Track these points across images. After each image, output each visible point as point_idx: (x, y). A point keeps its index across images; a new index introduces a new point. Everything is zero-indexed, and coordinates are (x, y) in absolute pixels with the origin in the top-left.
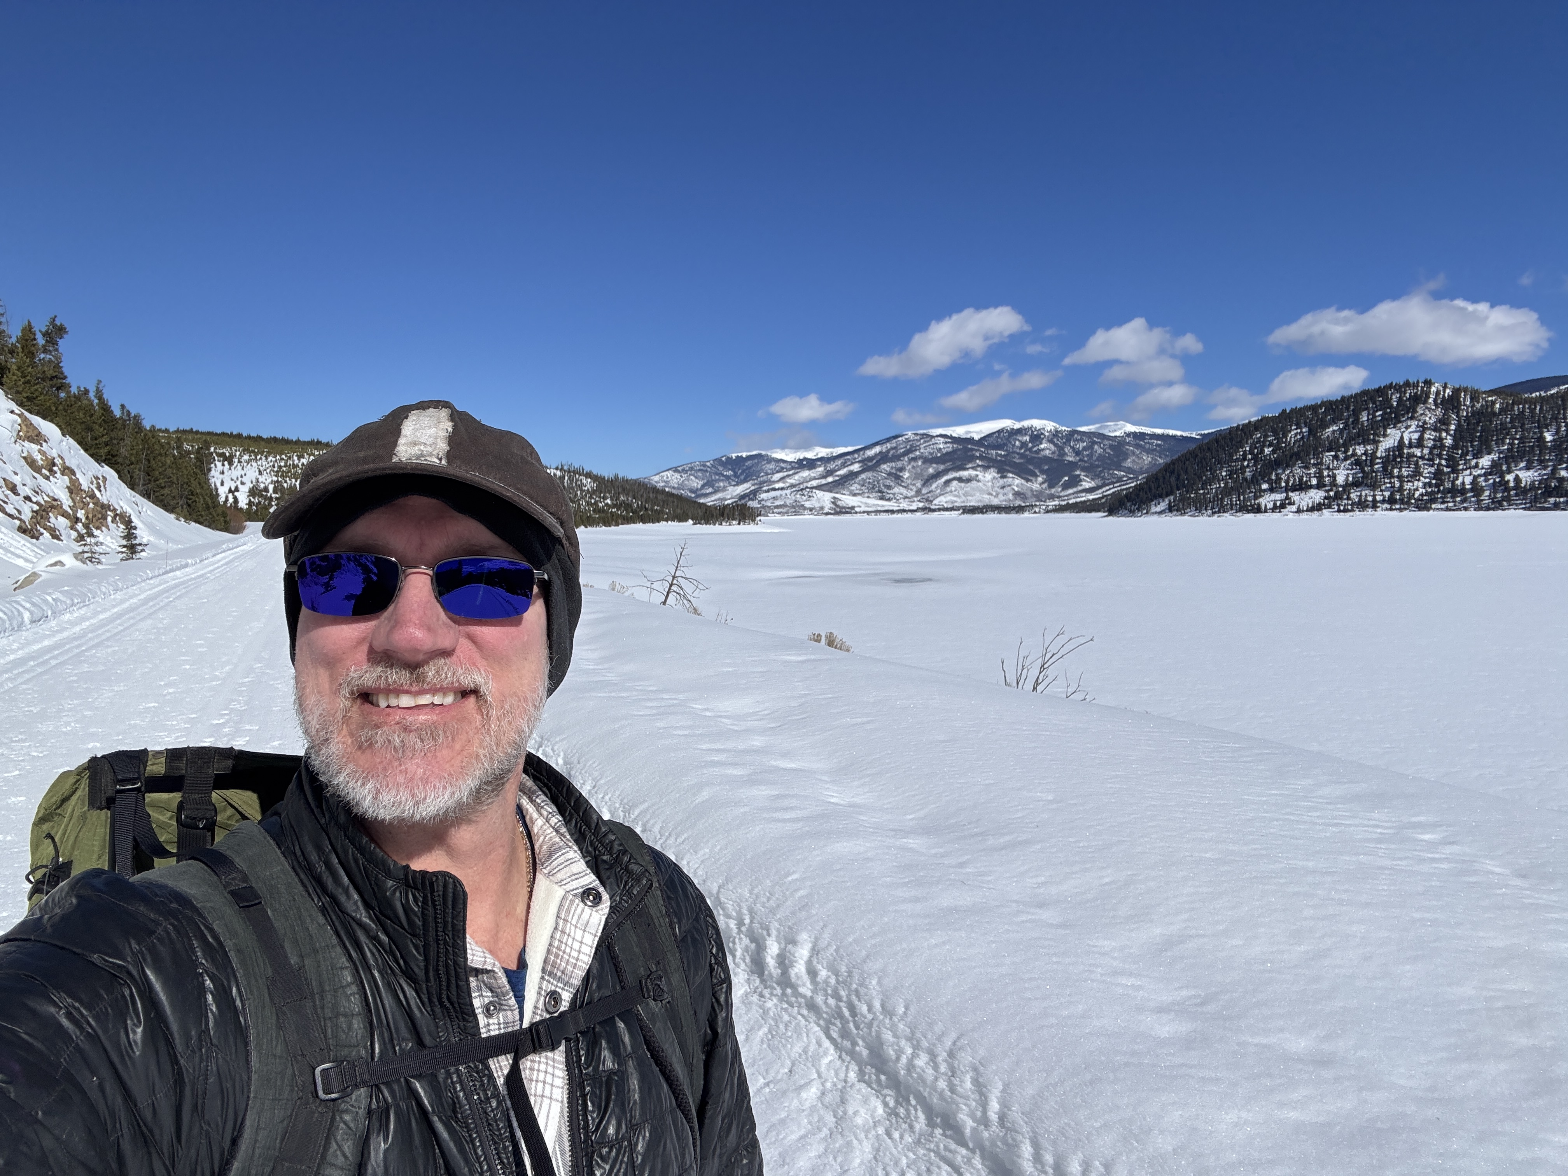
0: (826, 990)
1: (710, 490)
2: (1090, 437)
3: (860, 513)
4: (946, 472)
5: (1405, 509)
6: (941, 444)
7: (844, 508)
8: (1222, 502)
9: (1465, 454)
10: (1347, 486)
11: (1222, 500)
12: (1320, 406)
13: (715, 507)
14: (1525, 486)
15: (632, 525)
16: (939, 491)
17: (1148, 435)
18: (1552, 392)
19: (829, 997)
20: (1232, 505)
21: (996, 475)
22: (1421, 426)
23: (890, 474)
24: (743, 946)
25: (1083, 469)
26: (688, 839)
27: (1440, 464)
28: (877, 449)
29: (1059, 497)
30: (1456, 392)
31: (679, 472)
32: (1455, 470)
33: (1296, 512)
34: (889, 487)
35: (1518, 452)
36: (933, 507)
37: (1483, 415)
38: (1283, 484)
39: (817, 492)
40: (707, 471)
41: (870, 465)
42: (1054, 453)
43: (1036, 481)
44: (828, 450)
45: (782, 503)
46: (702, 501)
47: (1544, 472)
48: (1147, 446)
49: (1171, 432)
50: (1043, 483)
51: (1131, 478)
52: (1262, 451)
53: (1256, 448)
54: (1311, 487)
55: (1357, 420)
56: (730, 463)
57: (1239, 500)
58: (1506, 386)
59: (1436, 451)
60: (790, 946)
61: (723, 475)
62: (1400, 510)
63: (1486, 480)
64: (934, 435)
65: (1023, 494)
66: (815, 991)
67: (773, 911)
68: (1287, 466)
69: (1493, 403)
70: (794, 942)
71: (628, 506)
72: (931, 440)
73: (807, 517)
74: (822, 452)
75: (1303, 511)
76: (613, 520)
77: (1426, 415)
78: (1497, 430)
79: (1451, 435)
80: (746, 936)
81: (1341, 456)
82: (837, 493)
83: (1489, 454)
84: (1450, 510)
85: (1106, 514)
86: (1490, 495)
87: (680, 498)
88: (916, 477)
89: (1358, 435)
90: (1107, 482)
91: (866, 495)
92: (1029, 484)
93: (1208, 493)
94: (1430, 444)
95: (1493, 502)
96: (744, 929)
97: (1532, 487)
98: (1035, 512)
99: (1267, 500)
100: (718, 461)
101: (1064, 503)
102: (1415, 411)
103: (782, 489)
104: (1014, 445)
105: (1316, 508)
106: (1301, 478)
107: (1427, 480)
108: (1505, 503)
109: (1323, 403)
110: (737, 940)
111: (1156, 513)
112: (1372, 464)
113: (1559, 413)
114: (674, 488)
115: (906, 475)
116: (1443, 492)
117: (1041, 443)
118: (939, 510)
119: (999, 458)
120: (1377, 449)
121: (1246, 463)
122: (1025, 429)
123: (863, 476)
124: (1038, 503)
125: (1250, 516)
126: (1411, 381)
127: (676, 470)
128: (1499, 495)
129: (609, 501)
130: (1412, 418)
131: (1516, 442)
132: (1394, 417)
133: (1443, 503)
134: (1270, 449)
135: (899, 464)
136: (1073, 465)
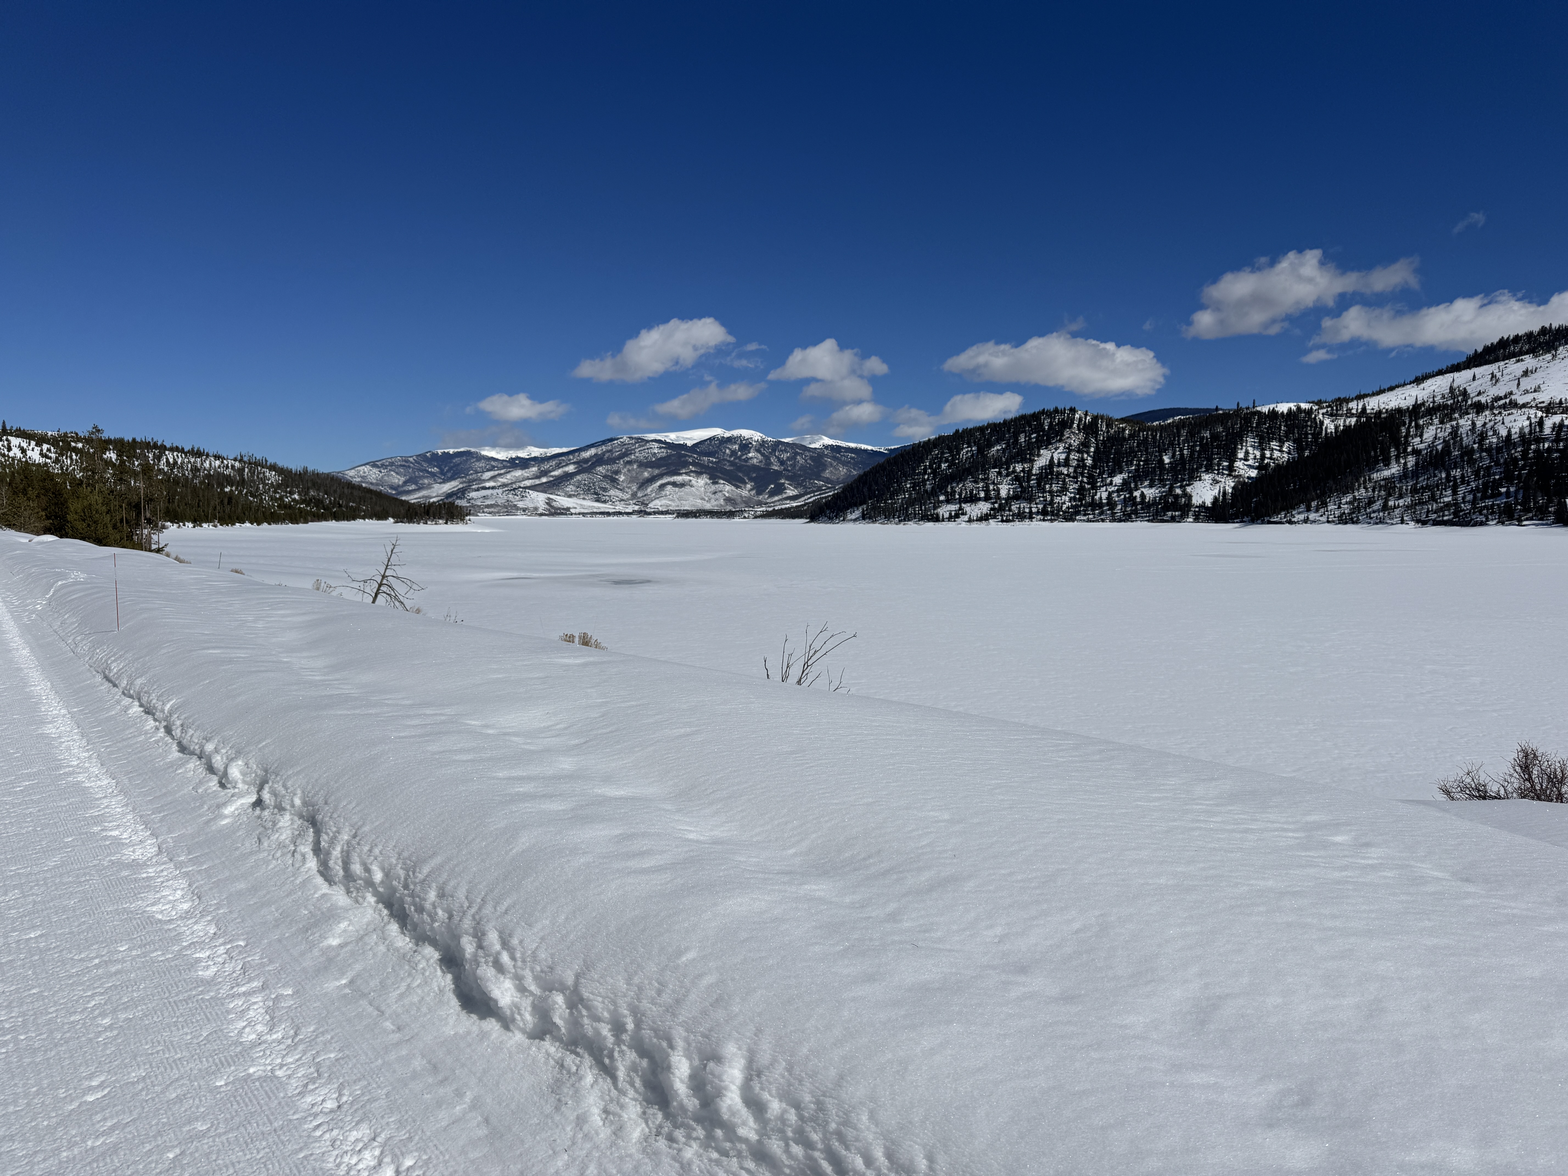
0: (782, 1131)
1: (413, 487)
2: (792, 448)
3: (575, 514)
4: (660, 476)
5: (1055, 520)
6: (655, 448)
7: (559, 509)
8: (907, 512)
9: (1101, 474)
10: (1009, 499)
11: (907, 509)
12: (987, 428)
13: (419, 505)
14: (1149, 501)
15: (324, 523)
16: (654, 494)
17: (843, 448)
18: (1169, 422)
19: (791, 1143)
20: (915, 514)
21: (709, 481)
22: (1067, 448)
23: (605, 477)
24: (628, 1063)
25: (787, 478)
26: (513, 906)
27: (1082, 481)
28: (593, 451)
29: (766, 504)
30: (1095, 419)
31: (377, 467)
32: (1094, 487)
33: (967, 522)
34: (605, 490)
35: (1142, 472)
36: (648, 510)
37: (1116, 440)
38: (957, 496)
39: (531, 492)
40: (409, 467)
41: (586, 467)
42: (761, 462)
43: (745, 488)
44: (542, 451)
45: (493, 503)
46: (403, 498)
47: (1163, 490)
48: (843, 458)
49: (864, 447)
50: (751, 490)
51: (829, 488)
52: (940, 466)
53: (935, 463)
54: (980, 499)
55: (1016, 440)
56: (436, 459)
57: (921, 510)
58: (1132, 416)
59: (1079, 470)
60: (711, 1065)
61: (428, 472)
62: (1052, 521)
63: (1119, 496)
64: (650, 439)
65: (733, 500)
66: (763, 1132)
67: (671, 1010)
68: (961, 480)
69: (1124, 429)
70: (718, 1058)
71: (319, 503)
72: (645, 445)
73: (520, 517)
74: (536, 452)
75: (974, 521)
76: (301, 517)
77: (1071, 439)
78: (1126, 453)
79: (1090, 456)
80: (630, 1047)
81: (1004, 472)
82: (551, 494)
83: (1121, 473)
84: (1091, 521)
85: (808, 520)
86: (1121, 509)
87: (379, 494)
88: (632, 480)
89: (1018, 454)
90: (808, 490)
91: (582, 497)
92: (739, 491)
93: (895, 503)
94: (1075, 463)
95: (1124, 515)
96: (625, 1037)
97: (1154, 503)
98: (745, 517)
99: (945, 510)
100: (423, 456)
101: (771, 509)
102: (1062, 435)
103: (493, 488)
104: (724, 453)
105: (984, 518)
106: (971, 492)
107: (1072, 495)
108: (1133, 516)
109: (989, 425)
110: (616, 1054)
111: (851, 520)
112: (1029, 480)
113: (1174, 440)
114: (372, 484)
115: (622, 478)
116: (1085, 506)
117: (749, 453)
118: (655, 513)
119: (711, 465)
120: (1032, 467)
121: (926, 477)
122: (735, 438)
123: (579, 477)
124: (747, 509)
125: (931, 524)
126: (1059, 408)
127: (374, 465)
128: (1129, 509)
129: (296, 496)
130: (1060, 441)
131: (1142, 463)
132: (1047, 439)
133: (1085, 515)
134: (946, 465)
135: (615, 467)
136: (778, 474)
